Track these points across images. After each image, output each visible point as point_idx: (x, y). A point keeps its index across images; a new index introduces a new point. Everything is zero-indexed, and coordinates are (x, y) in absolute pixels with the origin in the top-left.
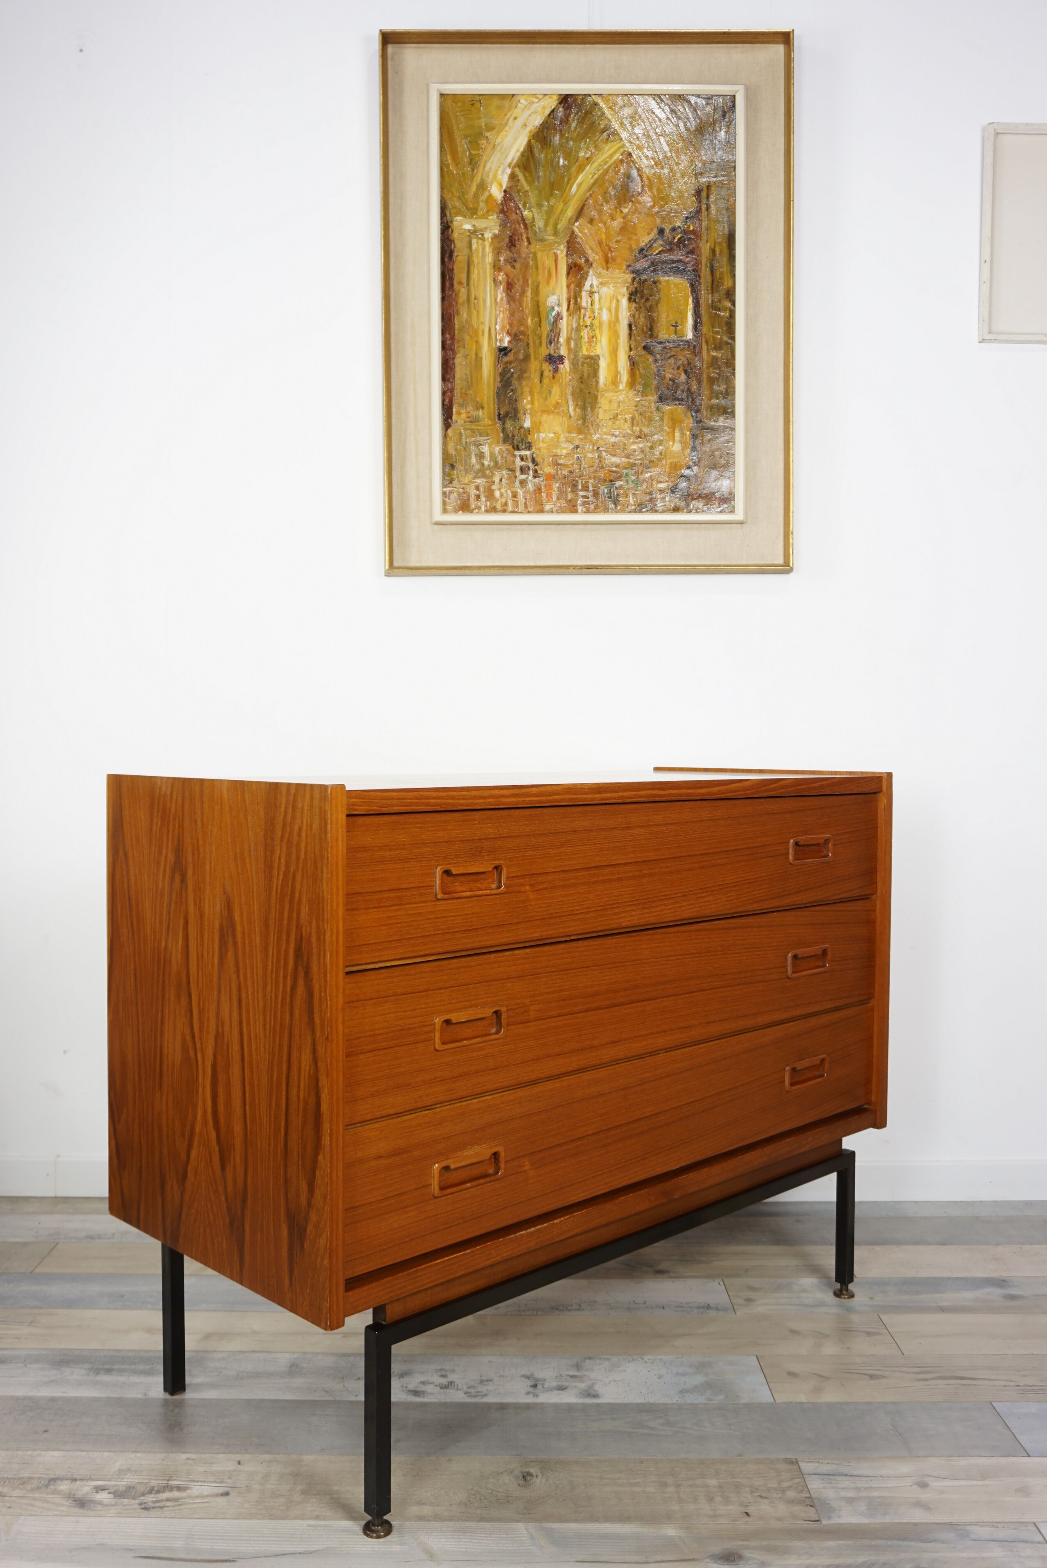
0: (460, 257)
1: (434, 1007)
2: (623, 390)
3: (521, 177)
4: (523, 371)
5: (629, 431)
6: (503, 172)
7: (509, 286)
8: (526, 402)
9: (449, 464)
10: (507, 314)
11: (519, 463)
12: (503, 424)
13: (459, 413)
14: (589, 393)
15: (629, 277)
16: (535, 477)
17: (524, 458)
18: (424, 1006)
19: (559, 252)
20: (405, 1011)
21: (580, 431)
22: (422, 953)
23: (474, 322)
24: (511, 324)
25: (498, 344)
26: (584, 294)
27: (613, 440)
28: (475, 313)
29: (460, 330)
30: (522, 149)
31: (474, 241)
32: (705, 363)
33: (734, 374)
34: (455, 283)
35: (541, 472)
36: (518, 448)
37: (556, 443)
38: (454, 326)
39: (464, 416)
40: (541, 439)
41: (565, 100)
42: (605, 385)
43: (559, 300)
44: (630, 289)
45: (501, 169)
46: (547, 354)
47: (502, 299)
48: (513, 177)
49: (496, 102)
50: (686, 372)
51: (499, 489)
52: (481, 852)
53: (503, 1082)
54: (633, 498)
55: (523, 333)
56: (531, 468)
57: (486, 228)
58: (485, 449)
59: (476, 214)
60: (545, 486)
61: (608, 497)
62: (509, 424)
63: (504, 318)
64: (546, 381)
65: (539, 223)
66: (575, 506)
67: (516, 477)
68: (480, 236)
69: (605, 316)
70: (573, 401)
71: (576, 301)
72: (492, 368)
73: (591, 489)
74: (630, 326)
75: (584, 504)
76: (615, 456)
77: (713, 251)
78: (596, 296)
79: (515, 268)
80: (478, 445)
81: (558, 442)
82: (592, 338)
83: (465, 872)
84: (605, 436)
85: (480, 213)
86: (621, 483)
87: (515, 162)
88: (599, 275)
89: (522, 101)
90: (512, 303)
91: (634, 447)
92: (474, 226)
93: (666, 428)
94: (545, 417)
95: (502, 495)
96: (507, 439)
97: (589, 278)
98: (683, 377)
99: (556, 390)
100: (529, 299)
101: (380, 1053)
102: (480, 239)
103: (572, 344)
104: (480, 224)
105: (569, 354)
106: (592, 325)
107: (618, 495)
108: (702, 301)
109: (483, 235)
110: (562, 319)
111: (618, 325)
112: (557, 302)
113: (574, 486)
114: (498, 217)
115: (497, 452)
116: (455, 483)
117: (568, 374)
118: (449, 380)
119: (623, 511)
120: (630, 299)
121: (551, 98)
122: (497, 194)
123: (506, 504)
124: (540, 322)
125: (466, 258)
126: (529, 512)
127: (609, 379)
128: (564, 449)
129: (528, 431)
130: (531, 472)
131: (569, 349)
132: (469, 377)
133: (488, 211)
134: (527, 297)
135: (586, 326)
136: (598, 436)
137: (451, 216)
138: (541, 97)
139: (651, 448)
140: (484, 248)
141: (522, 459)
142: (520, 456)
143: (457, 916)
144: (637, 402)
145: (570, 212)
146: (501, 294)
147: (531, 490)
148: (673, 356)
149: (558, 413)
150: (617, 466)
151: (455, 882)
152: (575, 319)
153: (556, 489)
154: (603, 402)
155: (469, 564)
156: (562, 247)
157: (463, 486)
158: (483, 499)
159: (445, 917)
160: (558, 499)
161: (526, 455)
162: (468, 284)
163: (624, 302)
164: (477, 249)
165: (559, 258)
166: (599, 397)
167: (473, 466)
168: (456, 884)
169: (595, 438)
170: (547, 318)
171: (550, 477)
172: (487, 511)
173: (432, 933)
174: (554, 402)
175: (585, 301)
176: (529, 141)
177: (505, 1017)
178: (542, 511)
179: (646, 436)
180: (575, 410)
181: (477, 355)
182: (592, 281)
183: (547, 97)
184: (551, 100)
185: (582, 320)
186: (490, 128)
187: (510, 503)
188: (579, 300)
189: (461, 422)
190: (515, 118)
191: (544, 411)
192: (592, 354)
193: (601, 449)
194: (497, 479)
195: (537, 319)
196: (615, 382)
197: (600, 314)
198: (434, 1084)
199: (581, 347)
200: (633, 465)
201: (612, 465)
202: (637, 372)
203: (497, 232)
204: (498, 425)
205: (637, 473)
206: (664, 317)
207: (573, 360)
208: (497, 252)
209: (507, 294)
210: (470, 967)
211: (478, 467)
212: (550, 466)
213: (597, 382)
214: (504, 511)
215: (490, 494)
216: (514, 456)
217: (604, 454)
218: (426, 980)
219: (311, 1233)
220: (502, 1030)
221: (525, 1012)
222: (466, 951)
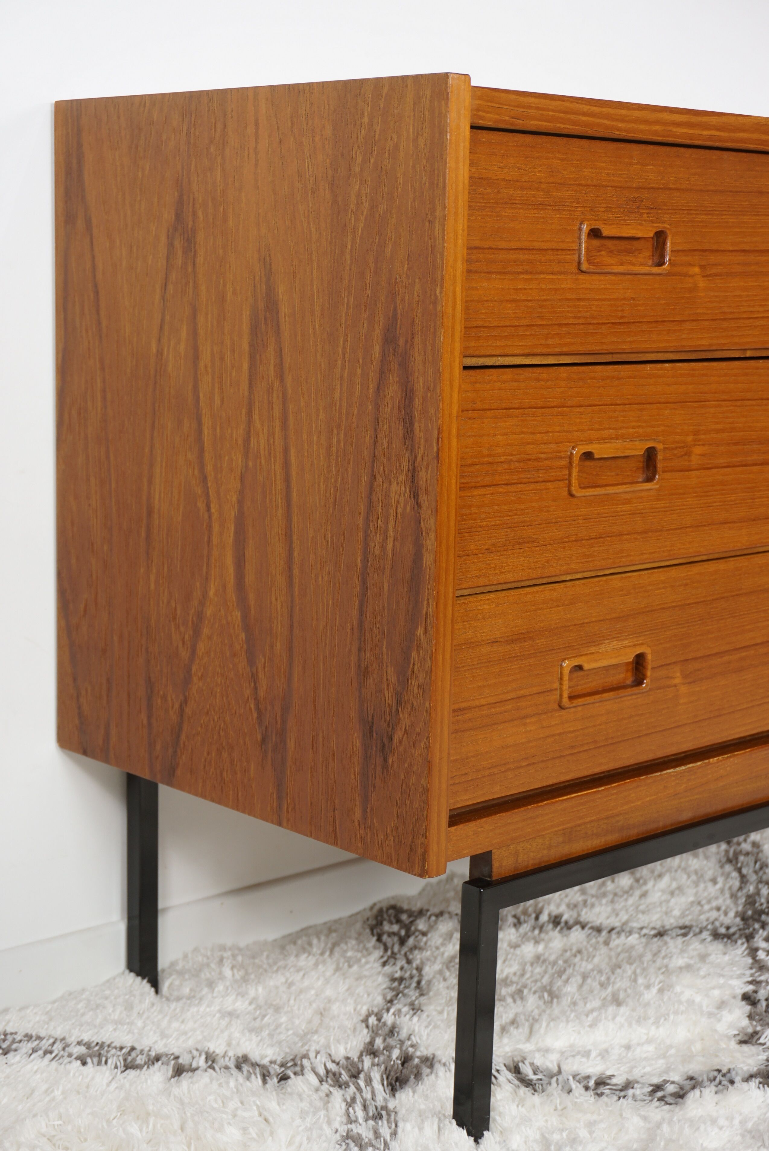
1: (570, 432)
18: (557, 429)
20: (533, 433)
22: (557, 350)
52: (638, 208)
53: (653, 553)
83: (618, 235)
101: (501, 489)
143: (604, 300)
151: (602, 251)
159: (588, 300)
168: (603, 253)
173: (571, 321)
177: (662, 458)
198: (566, 545)
210: (619, 379)
218: (562, 390)
219: (400, 742)
220: (657, 477)
221: (686, 454)
222: (611, 356)
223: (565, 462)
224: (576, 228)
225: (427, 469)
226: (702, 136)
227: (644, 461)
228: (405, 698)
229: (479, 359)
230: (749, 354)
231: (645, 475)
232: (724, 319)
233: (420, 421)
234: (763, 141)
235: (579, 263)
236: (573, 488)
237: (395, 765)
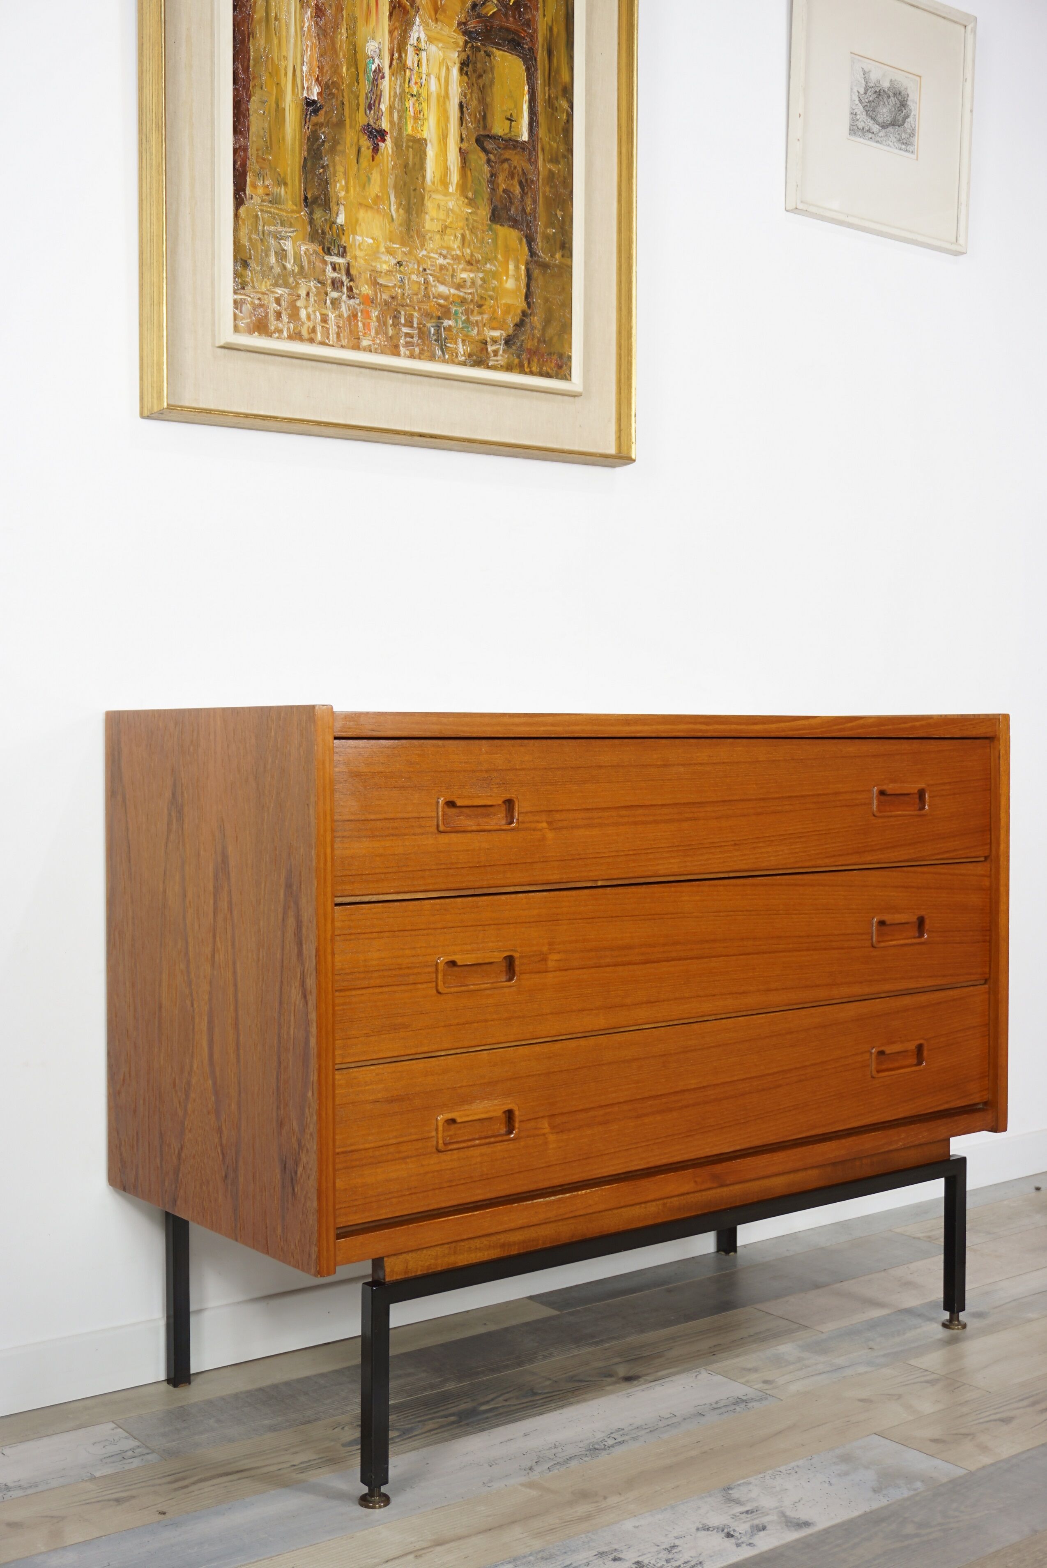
2: (453, 194)
4: (336, 142)
5: (458, 252)
7: (319, 13)
8: (339, 187)
9: (243, 260)
10: (316, 52)
11: (330, 274)
12: (311, 213)
13: (254, 186)
14: (415, 190)
15: (461, 39)
16: (350, 297)
17: (337, 266)
21: (403, 244)
23: (275, 54)
24: (321, 68)
25: (305, 95)
26: (410, 50)
27: (441, 261)
28: (275, 40)
29: (257, 61)
32: (541, 177)
33: (572, 199)
35: (358, 292)
36: (328, 252)
37: (374, 254)
38: (249, 53)
39: (260, 191)
40: (357, 244)
42: (433, 183)
43: (380, 49)
44: (462, 57)
46: (366, 122)
47: (309, 28)
50: (520, 183)
51: (306, 308)
54: (463, 346)
55: (336, 85)
56: (345, 284)
58: (288, 245)
60: (362, 311)
61: (436, 340)
62: (318, 214)
63: (311, 56)
64: (365, 162)
66: (397, 347)
67: (326, 294)
69: (433, 86)
70: (396, 197)
71: (400, 57)
72: (297, 128)
73: (415, 325)
74: (461, 106)
75: (407, 344)
76: (443, 283)
77: (551, 30)
78: (424, 54)
80: (278, 237)
81: (378, 252)
82: (418, 116)
84: (432, 255)
86: (450, 323)
88: (426, 27)
90: (322, 37)
91: (464, 275)
93: (499, 256)
94: (362, 214)
95: (309, 317)
96: (316, 235)
97: (415, 28)
98: (517, 190)
99: (376, 176)
100: (344, 38)
103: (395, 115)
105: (392, 128)
106: (419, 94)
107: (446, 338)
108: (539, 92)
110: (383, 77)
111: (447, 102)
112: (377, 51)
113: (396, 318)
115: (302, 252)
116: (248, 289)
117: (390, 159)
118: (241, 133)
119: (452, 361)
120: (461, 70)
123: (314, 330)
124: (357, 75)
126: (342, 347)
127: (438, 176)
128: (385, 263)
129: (342, 229)
130: (345, 289)
131: (392, 122)
132: (268, 134)
134: (341, 34)
135: (412, 95)
136: (424, 253)
139: (483, 279)
141: (334, 269)
142: (331, 263)
144: (468, 213)
146: (308, 21)
147: (345, 316)
148: (507, 159)
149: (378, 211)
150: (446, 298)
152: (398, 82)
153: (374, 319)
154: (429, 204)
157: (260, 296)
158: (285, 318)
160: (377, 333)
161: (339, 264)
163: (455, 71)
166: (426, 198)
167: (272, 268)
169: (420, 255)
170: (366, 70)
171: (370, 301)
172: (290, 337)
174: (373, 195)
175: (410, 58)
178: (357, 347)
179: (478, 261)
180: (397, 211)
181: (277, 105)
182: (419, 32)
185: (407, 86)
187: (319, 329)
188: (403, 56)
189: (257, 199)
191: (360, 204)
192: (419, 136)
193: (428, 271)
194: (303, 293)
195: (353, 68)
196: (444, 181)
197: (428, 82)
199: (406, 123)
200: (463, 301)
201: (440, 296)
202: (469, 173)
204: (305, 213)
205: (467, 312)
206: (498, 105)
207: (397, 139)
209: (317, 24)
212: (367, 284)
213: (424, 177)
214: (311, 341)
215: (294, 315)
216: (325, 262)
217: (431, 279)
219: (301, 1176)
220: (515, 978)
221: (542, 960)
222: (473, 890)
223: (434, 969)
224: (434, 801)
225: (310, 977)
226: (541, 731)
227: (506, 966)
228: (303, 1143)
229: (356, 897)
230: (600, 883)
231: (508, 977)
232: (573, 859)
233: (306, 944)
234: (596, 730)
235: (438, 826)
236: (439, 988)
237: (299, 1193)
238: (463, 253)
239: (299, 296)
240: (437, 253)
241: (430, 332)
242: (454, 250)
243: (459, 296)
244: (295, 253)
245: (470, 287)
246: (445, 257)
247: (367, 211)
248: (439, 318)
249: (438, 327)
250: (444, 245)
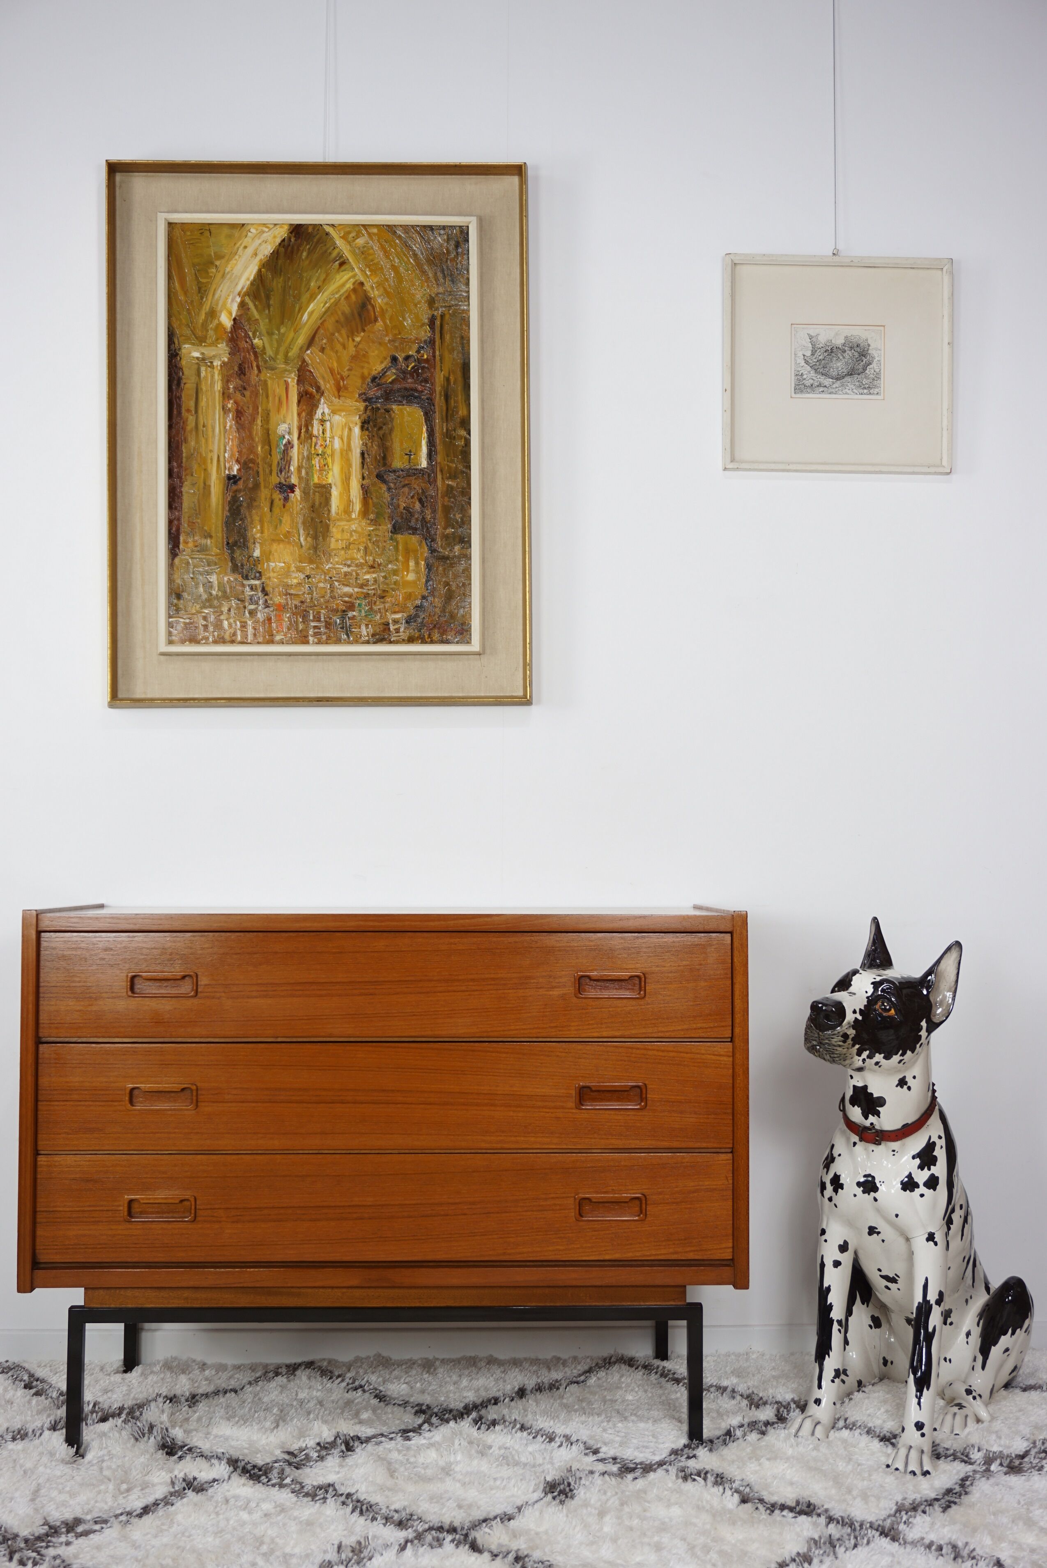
0: (189, 385)
2: (355, 519)
3: (251, 305)
4: (252, 500)
5: (362, 561)
6: (233, 300)
7: (239, 414)
8: (255, 531)
9: (175, 593)
10: (236, 442)
11: (248, 592)
12: (232, 553)
13: (186, 543)
14: (321, 522)
15: (361, 405)
16: (265, 607)
17: (254, 587)
19: (289, 380)
21: (311, 562)
23: (203, 450)
24: (240, 452)
25: (227, 472)
26: (316, 423)
27: (346, 569)
28: (203, 441)
29: (188, 458)
30: (252, 278)
31: (203, 369)
32: (440, 492)
33: (470, 504)
34: (183, 411)
35: (271, 602)
36: (247, 578)
37: (287, 573)
38: (182, 454)
39: (191, 545)
40: (271, 568)
41: (297, 230)
42: (337, 514)
43: (290, 429)
44: (362, 418)
45: (231, 297)
46: (278, 482)
47: (231, 427)
48: (242, 305)
49: (226, 231)
50: (420, 501)
51: (228, 619)
54: (367, 629)
55: (252, 461)
56: (261, 598)
57: (214, 356)
58: (214, 578)
59: (205, 342)
60: (276, 615)
61: (341, 628)
62: (238, 553)
63: (233, 445)
64: (276, 510)
65: (270, 352)
66: (306, 637)
67: (245, 607)
68: (209, 364)
69: (337, 444)
70: (304, 530)
71: (307, 430)
72: (221, 497)
73: (322, 619)
74: (363, 454)
75: (315, 634)
76: (347, 585)
77: (448, 380)
78: (328, 424)
79: (244, 396)
80: (205, 574)
81: (289, 571)
82: (324, 467)
84: (337, 566)
85: (209, 341)
86: (354, 613)
87: (245, 290)
88: (330, 404)
89: (253, 230)
90: (241, 430)
91: (367, 577)
92: (203, 354)
93: (400, 558)
94: (275, 546)
95: (230, 625)
96: (235, 569)
97: (321, 406)
98: (418, 506)
99: (286, 519)
100: (259, 427)
102: (209, 366)
103: (303, 472)
104: (209, 352)
105: (300, 482)
106: (324, 453)
107: (350, 625)
108: (437, 429)
109: (212, 363)
110: (292, 447)
111: (350, 454)
112: (288, 430)
113: (306, 616)
114: (227, 345)
115: (225, 582)
116: (181, 613)
117: (298, 503)
118: (176, 508)
119: (356, 642)
120: (362, 428)
121: (281, 227)
122: (227, 322)
123: (235, 634)
124: (271, 450)
125: (195, 385)
126: (258, 643)
127: (341, 508)
128: (295, 578)
129: (258, 561)
130: (261, 602)
131: (300, 478)
132: (197, 505)
133: (217, 340)
134: (257, 425)
135: (318, 455)
136: (330, 565)
137: (179, 344)
138: (271, 226)
139: (385, 577)
140: (213, 376)
141: (252, 589)
142: (249, 585)
144: (370, 531)
145: (301, 340)
146: (230, 422)
147: (261, 621)
148: (407, 485)
149: (289, 543)
150: (350, 596)
152: (306, 448)
153: (286, 620)
154: (334, 530)
155: (196, 696)
156: (293, 375)
157: (190, 616)
158: (211, 629)
160: (289, 629)
161: (256, 585)
162: (196, 412)
163: (357, 430)
164: (206, 377)
165: (291, 384)
166: (331, 526)
167: (201, 595)
169: (327, 568)
170: (278, 446)
171: (281, 608)
172: (215, 642)
174: (284, 531)
175: (316, 429)
176: (260, 271)
178: (271, 642)
179: (379, 565)
180: (306, 539)
181: (205, 484)
182: (324, 409)
183: (278, 226)
184: (281, 230)
185: (313, 449)
186: (220, 257)
187: (239, 633)
188: (310, 428)
189: (188, 551)
190: (245, 247)
191: (273, 540)
192: (324, 483)
193: (334, 578)
194: (225, 609)
195: (267, 447)
196: (347, 511)
197: (332, 442)
199: (313, 476)
200: (367, 596)
201: (346, 595)
202: (370, 501)
203: (226, 360)
204: (227, 552)
205: (370, 603)
206: (398, 446)
207: (304, 488)
208: (226, 381)
209: (237, 422)
211: (205, 596)
212: (280, 595)
213: (329, 511)
214: (233, 642)
215: (218, 625)
216: (243, 586)
217: (336, 584)
238: (366, 560)
239: (222, 612)
240: (342, 564)
241: (336, 623)
242: (358, 559)
243: (362, 593)
244: (219, 583)
245: (373, 585)
246: (349, 566)
247: (279, 544)
248: (344, 611)
249: (343, 618)
250: (349, 557)
